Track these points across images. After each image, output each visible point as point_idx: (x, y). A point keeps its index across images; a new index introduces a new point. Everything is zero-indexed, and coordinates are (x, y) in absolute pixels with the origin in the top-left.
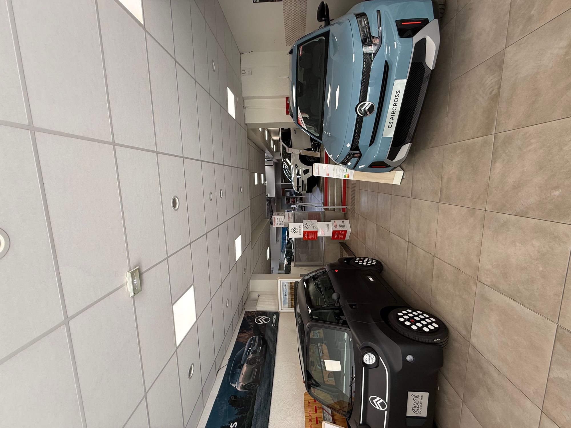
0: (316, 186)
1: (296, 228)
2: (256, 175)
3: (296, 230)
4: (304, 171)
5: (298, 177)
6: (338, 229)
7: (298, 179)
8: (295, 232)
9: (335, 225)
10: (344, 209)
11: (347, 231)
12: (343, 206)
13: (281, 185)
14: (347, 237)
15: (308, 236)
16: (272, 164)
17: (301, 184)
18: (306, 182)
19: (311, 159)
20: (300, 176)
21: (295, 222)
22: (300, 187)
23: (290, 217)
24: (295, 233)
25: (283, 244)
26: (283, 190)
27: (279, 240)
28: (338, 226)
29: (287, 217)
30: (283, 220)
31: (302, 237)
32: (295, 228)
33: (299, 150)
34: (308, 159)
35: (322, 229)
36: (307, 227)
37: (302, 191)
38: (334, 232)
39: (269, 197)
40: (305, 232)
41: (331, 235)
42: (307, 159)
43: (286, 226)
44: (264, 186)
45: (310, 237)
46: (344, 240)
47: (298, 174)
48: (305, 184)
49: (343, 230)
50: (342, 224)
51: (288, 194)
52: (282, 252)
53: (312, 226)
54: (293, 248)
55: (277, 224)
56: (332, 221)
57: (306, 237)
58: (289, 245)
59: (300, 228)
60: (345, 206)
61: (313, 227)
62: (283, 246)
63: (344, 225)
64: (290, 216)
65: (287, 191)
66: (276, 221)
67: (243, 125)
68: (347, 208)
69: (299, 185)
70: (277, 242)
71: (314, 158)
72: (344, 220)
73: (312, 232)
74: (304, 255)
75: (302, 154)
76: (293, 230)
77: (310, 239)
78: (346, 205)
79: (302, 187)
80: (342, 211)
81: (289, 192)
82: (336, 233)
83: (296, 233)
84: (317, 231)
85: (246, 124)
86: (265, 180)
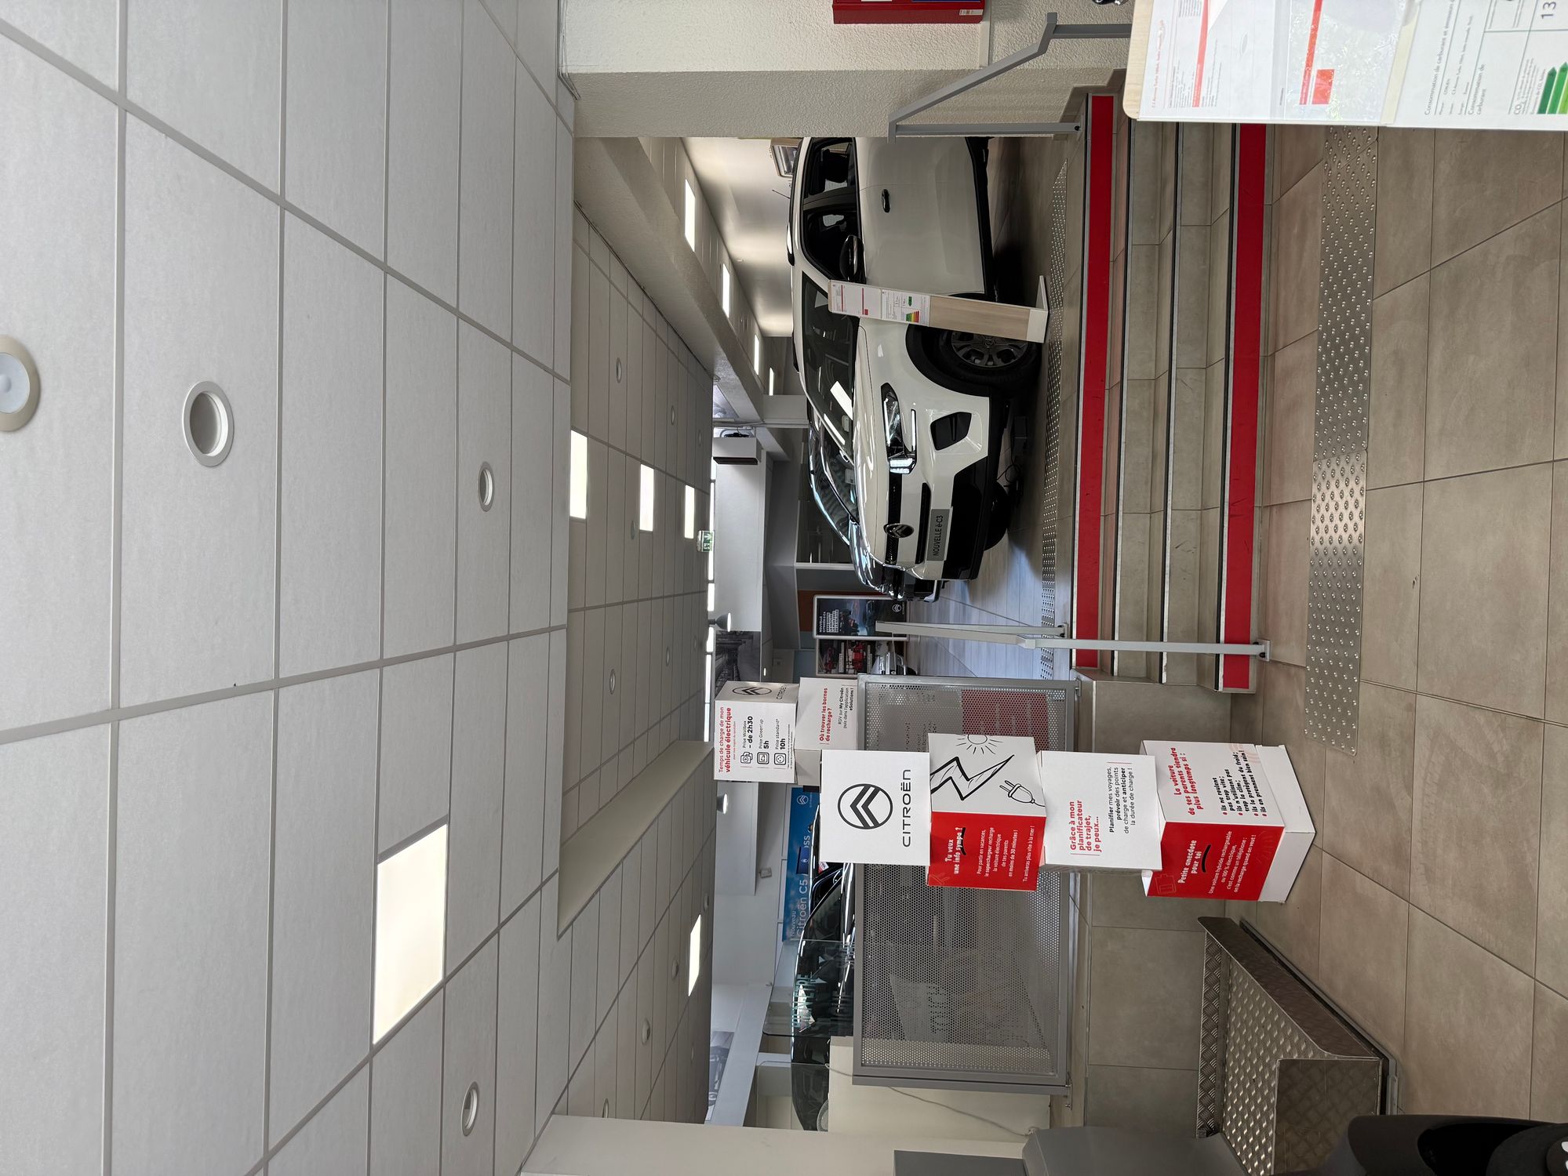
0: (1005, 538)
1: (877, 790)
2: (647, 476)
3: (879, 807)
4: (934, 426)
5: (894, 463)
6: (1211, 814)
7: (895, 481)
8: (868, 822)
9: (1182, 778)
10: (1237, 667)
11: (1277, 831)
12: (1227, 641)
13: (798, 571)
14: (1278, 884)
15: (970, 853)
16: (754, 456)
17: (910, 515)
18: (943, 500)
19: (980, 356)
20: (908, 462)
21: (865, 744)
22: (908, 531)
23: (835, 713)
24: (866, 826)
25: (793, 893)
26: (805, 598)
27: (770, 871)
28: (1206, 792)
29: (812, 714)
30: (784, 735)
31: (925, 861)
32: (867, 787)
33: (906, 295)
34: (968, 356)
35: (1075, 809)
36: (965, 787)
37: (920, 559)
38: (1175, 837)
39: (729, 630)
40: (943, 824)
41: (1151, 861)
42: (960, 354)
43: (805, 774)
44: (696, 556)
45: (986, 866)
46: (1253, 902)
47: (897, 448)
48: (940, 516)
49: (1248, 819)
50: (1237, 777)
51: (833, 621)
52: (784, 938)
53: (999, 778)
54: (852, 925)
55: (747, 756)
56: (1157, 750)
57: (952, 863)
58: (829, 901)
59: (906, 788)
60: (1246, 641)
61: (1012, 789)
62: (791, 906)
63: (1250, 783)
64: (833, 703)
65: (825, 607)
66: (739, 735)
67: (550, 84)
68: (1263, 655)
69: (902, 522)
70: (762, 882)
71: (1005, 347)
72: (1248, 748)
73: (1004, 824)
74: (922, 989)
75: (925, 321)
76: (854, 806)
77: (981, 881)
78: (1254, 634)
79: (915, 535)
80: (1225, 685)
81: (836, 612)
82: (1194, 843)
83: (877, 825)
84: (1039, 824)
85: (566, 81)
86: (702, 523)
